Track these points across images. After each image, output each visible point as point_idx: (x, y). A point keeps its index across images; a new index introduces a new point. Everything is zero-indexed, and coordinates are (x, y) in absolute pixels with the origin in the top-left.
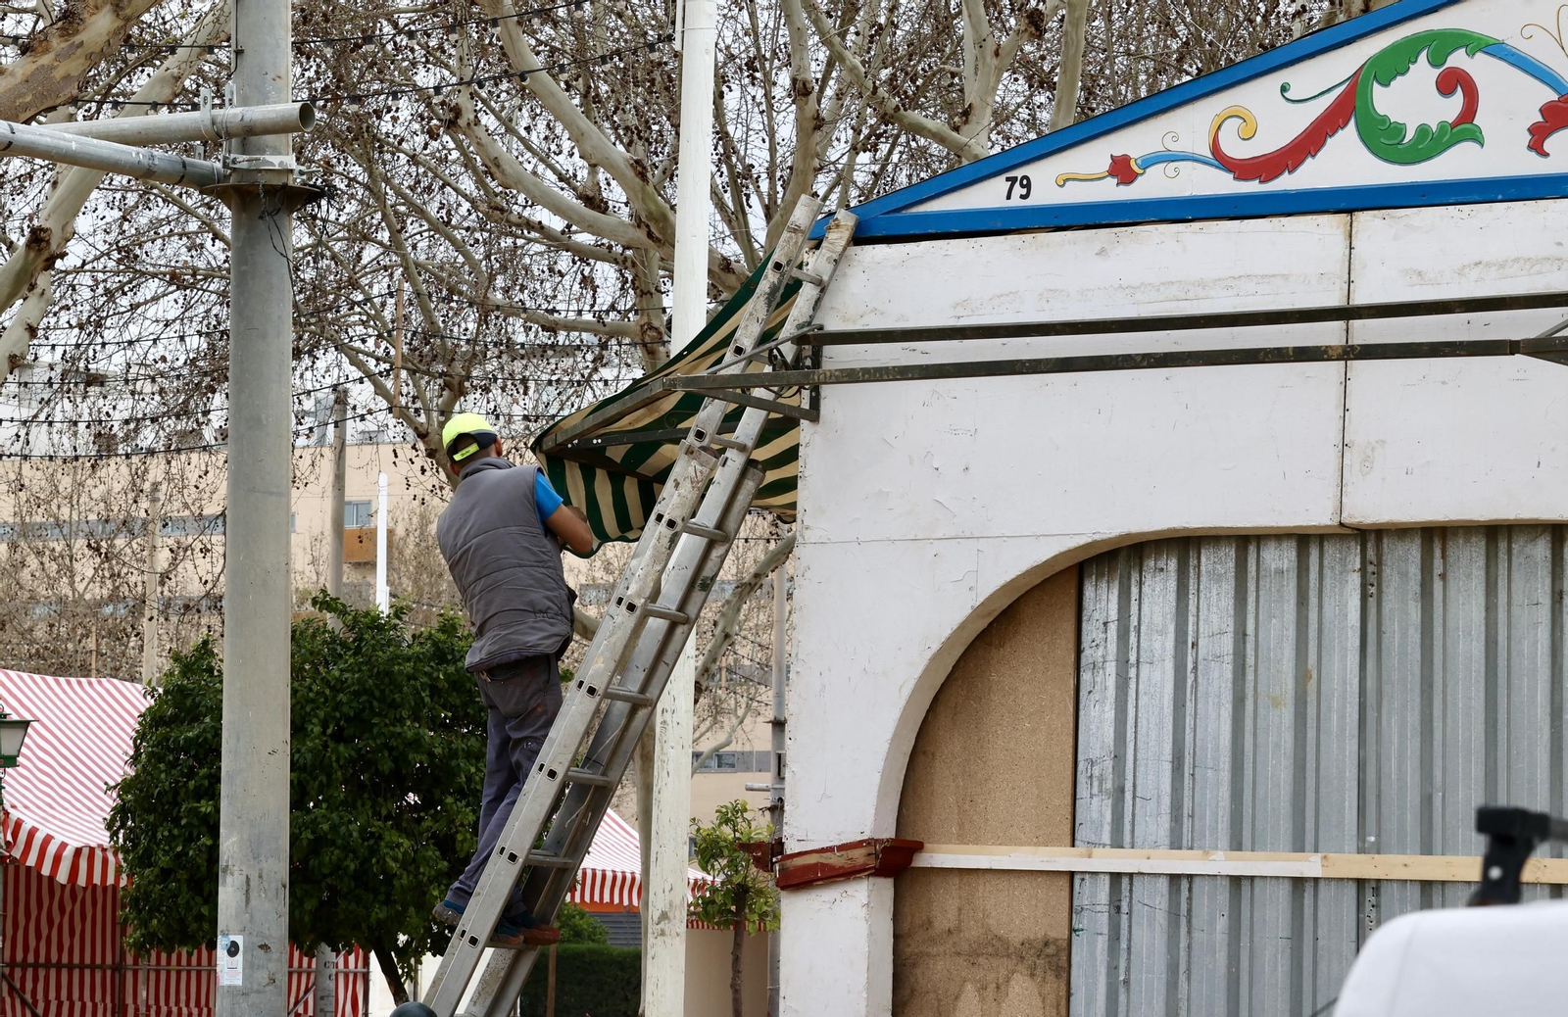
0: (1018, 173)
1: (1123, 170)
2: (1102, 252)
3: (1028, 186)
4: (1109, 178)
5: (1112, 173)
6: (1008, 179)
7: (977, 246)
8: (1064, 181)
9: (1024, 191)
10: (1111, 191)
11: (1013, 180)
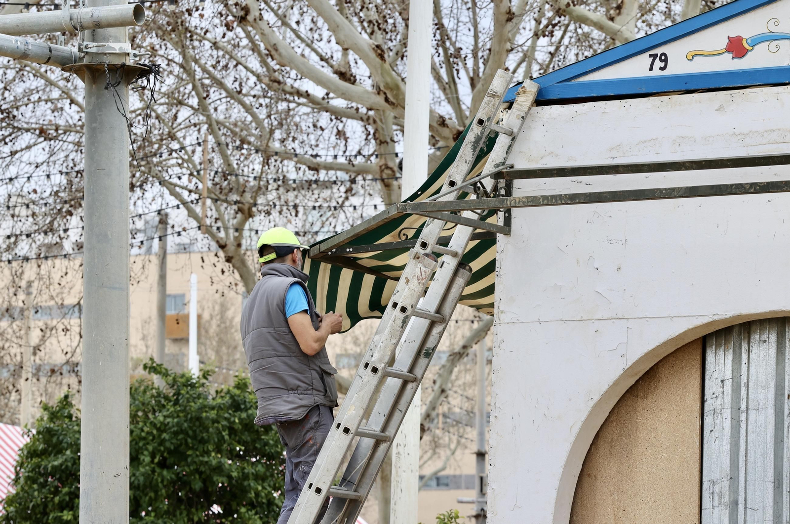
0: (659, 51)
1: (736, 48)
2: (720, 109)
3: (666, 61)
4: (726, 54)
5: (728, 50)
6: (650, 56)
7: (627, 106)
8: (692, 57)
9: (663, 65)
10: (727, 64)
11: (654, 56)
